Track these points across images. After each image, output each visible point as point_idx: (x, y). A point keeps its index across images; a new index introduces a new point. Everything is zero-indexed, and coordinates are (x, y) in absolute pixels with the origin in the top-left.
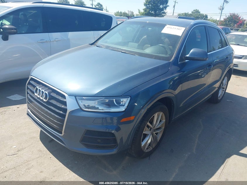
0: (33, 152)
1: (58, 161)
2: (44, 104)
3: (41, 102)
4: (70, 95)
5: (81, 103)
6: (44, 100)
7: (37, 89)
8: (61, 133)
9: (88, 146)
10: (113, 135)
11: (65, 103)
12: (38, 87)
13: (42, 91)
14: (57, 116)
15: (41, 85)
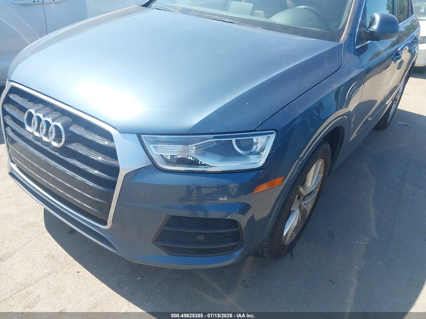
0: (34, 261)
1: (97, 279)
2: (53, 152)
3: (45, 147)
4: (124, 131)
5: (155, 152)
6: (55, 144)
7: (30, 116)
8: (105, 223)
9: (172, 251)
10: (234, 223)
11: (111, 153)
12: (33, 111)
13: (47, 122)
14: (91, 184)
15: (41, 106)
